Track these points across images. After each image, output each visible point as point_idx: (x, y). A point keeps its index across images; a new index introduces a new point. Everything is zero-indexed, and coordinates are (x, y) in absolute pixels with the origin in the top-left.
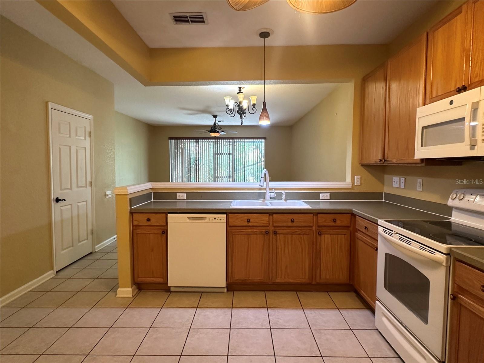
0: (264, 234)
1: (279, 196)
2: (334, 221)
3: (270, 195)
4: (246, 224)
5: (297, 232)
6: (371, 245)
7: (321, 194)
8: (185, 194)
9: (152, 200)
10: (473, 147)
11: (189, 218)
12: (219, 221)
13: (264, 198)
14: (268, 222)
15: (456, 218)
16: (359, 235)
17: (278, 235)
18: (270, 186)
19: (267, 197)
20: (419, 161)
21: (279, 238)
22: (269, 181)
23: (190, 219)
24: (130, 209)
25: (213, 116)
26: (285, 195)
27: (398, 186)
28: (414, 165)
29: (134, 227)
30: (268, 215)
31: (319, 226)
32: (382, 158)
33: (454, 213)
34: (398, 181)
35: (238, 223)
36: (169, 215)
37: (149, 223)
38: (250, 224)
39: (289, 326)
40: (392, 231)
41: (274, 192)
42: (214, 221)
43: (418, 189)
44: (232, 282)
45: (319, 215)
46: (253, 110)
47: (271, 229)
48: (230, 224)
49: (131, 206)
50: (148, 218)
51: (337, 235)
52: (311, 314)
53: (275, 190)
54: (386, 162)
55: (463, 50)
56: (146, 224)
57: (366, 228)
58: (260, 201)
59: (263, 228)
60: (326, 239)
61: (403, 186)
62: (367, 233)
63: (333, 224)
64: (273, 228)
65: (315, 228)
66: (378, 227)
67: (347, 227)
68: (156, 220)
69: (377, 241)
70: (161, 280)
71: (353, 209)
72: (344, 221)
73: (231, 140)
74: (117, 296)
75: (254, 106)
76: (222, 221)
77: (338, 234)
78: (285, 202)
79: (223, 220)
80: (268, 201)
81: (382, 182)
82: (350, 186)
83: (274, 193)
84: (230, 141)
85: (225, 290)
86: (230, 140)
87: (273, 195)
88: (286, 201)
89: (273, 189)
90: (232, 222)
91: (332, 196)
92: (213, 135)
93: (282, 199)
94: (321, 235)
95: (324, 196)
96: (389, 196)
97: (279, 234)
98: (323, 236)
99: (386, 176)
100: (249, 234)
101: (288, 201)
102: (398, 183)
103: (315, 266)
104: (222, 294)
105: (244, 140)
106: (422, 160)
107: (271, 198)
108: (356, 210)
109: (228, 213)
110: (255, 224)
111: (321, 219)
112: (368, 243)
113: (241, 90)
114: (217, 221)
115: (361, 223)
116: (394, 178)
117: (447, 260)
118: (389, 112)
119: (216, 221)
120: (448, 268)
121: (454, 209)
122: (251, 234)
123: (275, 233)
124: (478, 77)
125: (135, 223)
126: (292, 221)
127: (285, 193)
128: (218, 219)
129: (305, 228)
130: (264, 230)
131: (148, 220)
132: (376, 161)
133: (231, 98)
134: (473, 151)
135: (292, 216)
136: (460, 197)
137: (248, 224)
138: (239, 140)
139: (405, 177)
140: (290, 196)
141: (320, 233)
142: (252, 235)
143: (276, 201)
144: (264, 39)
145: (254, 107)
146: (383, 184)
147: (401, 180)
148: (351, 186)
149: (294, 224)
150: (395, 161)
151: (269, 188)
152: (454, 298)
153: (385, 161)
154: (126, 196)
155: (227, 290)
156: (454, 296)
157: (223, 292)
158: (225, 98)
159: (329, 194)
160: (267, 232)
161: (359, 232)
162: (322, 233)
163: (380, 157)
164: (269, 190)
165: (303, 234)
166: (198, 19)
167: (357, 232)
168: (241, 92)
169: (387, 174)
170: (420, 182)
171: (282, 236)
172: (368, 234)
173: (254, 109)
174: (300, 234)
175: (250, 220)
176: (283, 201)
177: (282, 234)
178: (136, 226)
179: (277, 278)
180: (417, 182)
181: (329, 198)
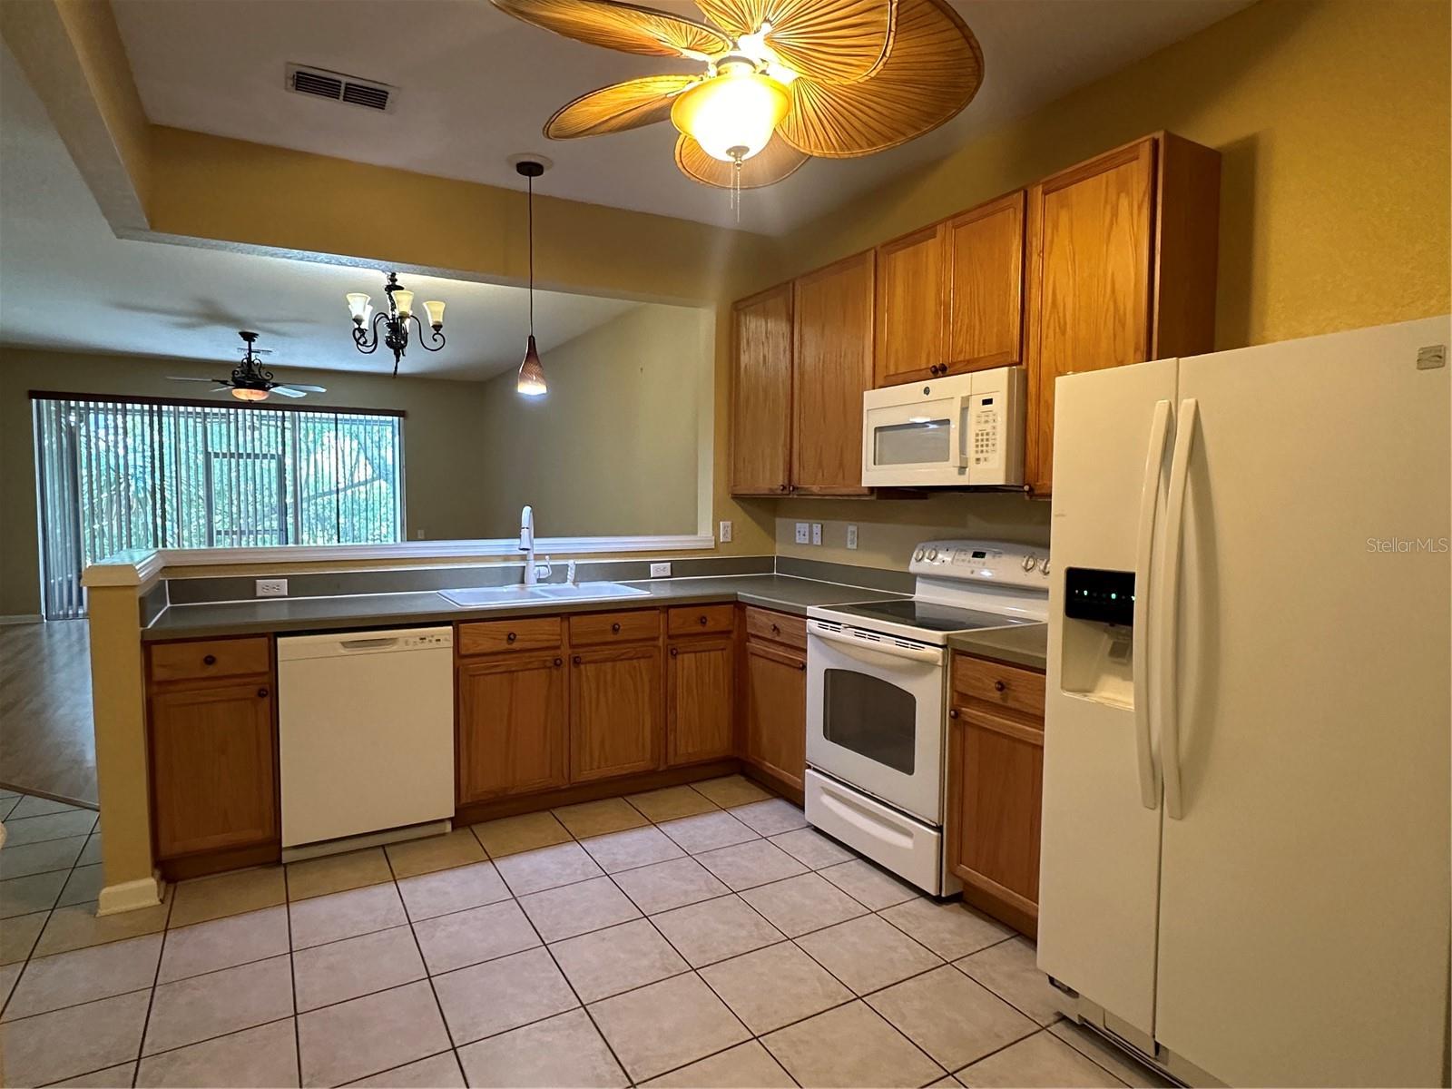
0: (550, 668)
1: (559, 574)
2: (702, 622)
3: (539, 571)
4: (504, 646)
5: (623, 654)
6: (787, 661)
7: (652, 565)
8: (286, 580)
9: (166, 605)
10: (962, 469)
11: (345, 644)
12: (434, 644)
13: (519, 579)
14: (559, 637)
15: (924, 594)
16: (754, 645)
17: (582, 667)
18: (537, 550)
19: (531, 575)
20: (866, 492)
21: (584, 673)
22: (535, 537)
23: (345, 647)
24: (142, 632)
25: (241, 333)
26: (573, 572)
27: (807, 542)
28: (856, 498)
29: (155, 689)
30: (559, 619)
31: (670, 637)
32: (786, 482)
33: (919, 585)
34: (807, 530)
35: (486, 645)
36: (280, 641)
37: (212, 670)
38: (516, 645)
39: (645, 860)
40: (839, 624)
41: (546, 564)
42: (420, 646)
43: (849, 546)
44: (469, 801)
45: (672, 611)
46: (435, 340)
47: (565, 652)
48: (463, 652)
49: (144, 623)
50: (206, 655)
51: (707, 653)
52: (678, 830)
53: (550, 559)
54: (796, 492)
55: (939, 302)
56: (205, 674)
57: (775, 628)
58: (515, 587)
59: (547, 653)
60: (687, 661)
61: (817, 540)
62: (777, 639)
63: (699, 628)
64: (569, 651)
65: (664, 642)
66: (806, 622)
67: (725, 633)
68: (230, 658)
69: (805, 651)
70: (258, 835)
71: (739, 593)
72: (720, 619)
73: (287, 414)
74: (102, 912)
75: (438, 331)
76: (443, 644)
77: (709, 651)
78: (574, 587)
79: (446, 640)
80: (532, 585)
81: (771, 533)
82: (712, 545)
83: (546, 566)
84: (283, 416)
85: (448, 827)
86: (283, 414)
87: (545, 572)
88: (577, 586)
89: (547, 557)
90: (468, 645)
91: (678, 568)
92: (243, 394)
93: (565, 581)
94: (674, 656)
95: (659, 569)
96: (786, 563)
97: (586, 663)
98: (679, 657)
99: (778, 521)
100: (514, 672)
101: (582, 585)
102: (807, 534)
103: (664, 731)
104: (442, 838)
105: (332, 416)
106: (872, 489)
107: (539, 581)
108: (745, 594)
109: (458, 621)
110: (528, 645)
111: (678, 620)
112: (781, 660)
113: (396, 280)
114: (431, 645)
115: (760, 621)
116: (798, 525)
117: (943, 654)
118: (801, 389)
119: (426, 645)
120: (944, 667)
121: (918, 579)
122: (517, 671)
123: (577, 662)
124: (963, 354)
125: (159, 674)
126: (615, 630)
127: (574, 567)
128: (430, 641)
129: (640, 644)
130: (548, 656)
131: (210, 661)
132: (771, 489)
133: (369, 298)
134: (962, 476)
135: (612, 618)
136: (930, 555)
137: (510, 647)
138: (318, 415)
139: (823, 522)
140: (584, 574)
141: (675, 652)
142: (520, 673)
143: (554, 586)
144: (528, 177)
145: (438, 333)
146: (774, 537)
147: (814, 527)
148: (713, 543)
149: (619, 637)
150: (815, 489)
151: (535, 555)
152: (956, 716)
153: (794, 488)
154: (130, 592)
155: (453, 828)
156: (956, 712)
157: (444, 834)
158: (348, 296)
159: (669, 564)
160: (558, 661)
161: (752, 640)
162: (679, 650)
163: (780, 479)
164: (535, 559)
165: (639, 658)
166: (374, 97)
167: (749, 642)
168: (397, 283)
169: (781, 517)
170: (854, 532)
171: (591, 668)
172: (781, 641)
173: (436, 337)
174: (631, 659)
175: (515, 635)
176: (569, 584)
177: (590, 662)
178: (160, 683)
179: (581, 771)
180: (847, 532)
181: (669, 574)
